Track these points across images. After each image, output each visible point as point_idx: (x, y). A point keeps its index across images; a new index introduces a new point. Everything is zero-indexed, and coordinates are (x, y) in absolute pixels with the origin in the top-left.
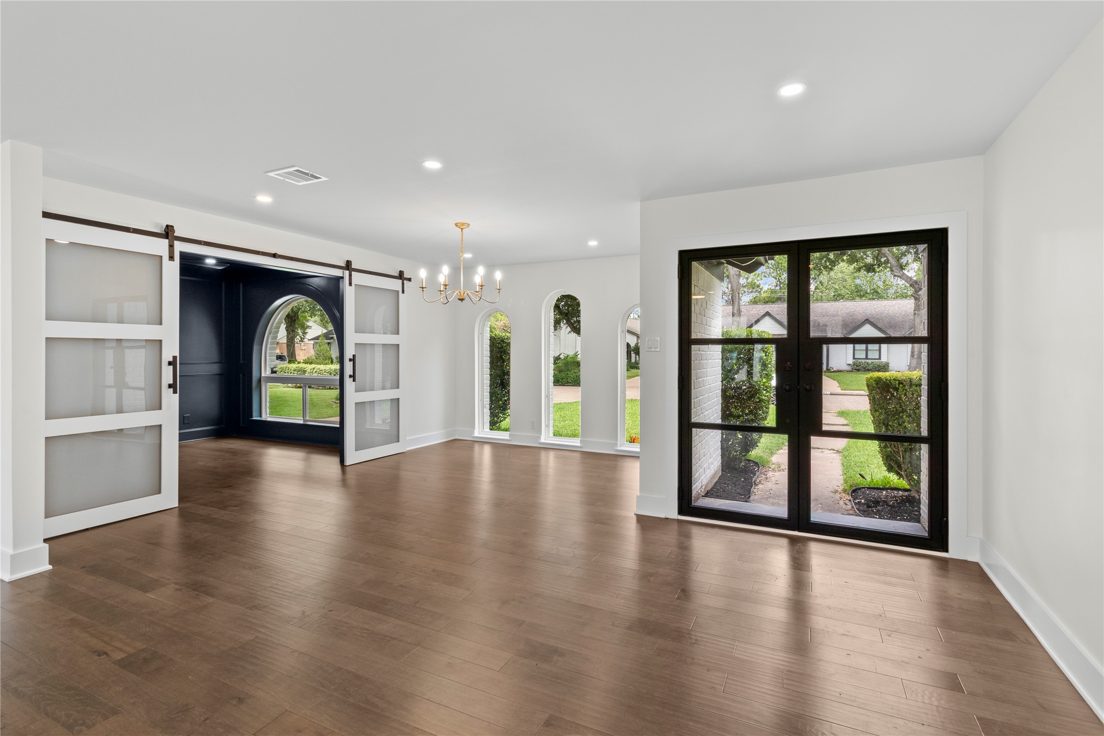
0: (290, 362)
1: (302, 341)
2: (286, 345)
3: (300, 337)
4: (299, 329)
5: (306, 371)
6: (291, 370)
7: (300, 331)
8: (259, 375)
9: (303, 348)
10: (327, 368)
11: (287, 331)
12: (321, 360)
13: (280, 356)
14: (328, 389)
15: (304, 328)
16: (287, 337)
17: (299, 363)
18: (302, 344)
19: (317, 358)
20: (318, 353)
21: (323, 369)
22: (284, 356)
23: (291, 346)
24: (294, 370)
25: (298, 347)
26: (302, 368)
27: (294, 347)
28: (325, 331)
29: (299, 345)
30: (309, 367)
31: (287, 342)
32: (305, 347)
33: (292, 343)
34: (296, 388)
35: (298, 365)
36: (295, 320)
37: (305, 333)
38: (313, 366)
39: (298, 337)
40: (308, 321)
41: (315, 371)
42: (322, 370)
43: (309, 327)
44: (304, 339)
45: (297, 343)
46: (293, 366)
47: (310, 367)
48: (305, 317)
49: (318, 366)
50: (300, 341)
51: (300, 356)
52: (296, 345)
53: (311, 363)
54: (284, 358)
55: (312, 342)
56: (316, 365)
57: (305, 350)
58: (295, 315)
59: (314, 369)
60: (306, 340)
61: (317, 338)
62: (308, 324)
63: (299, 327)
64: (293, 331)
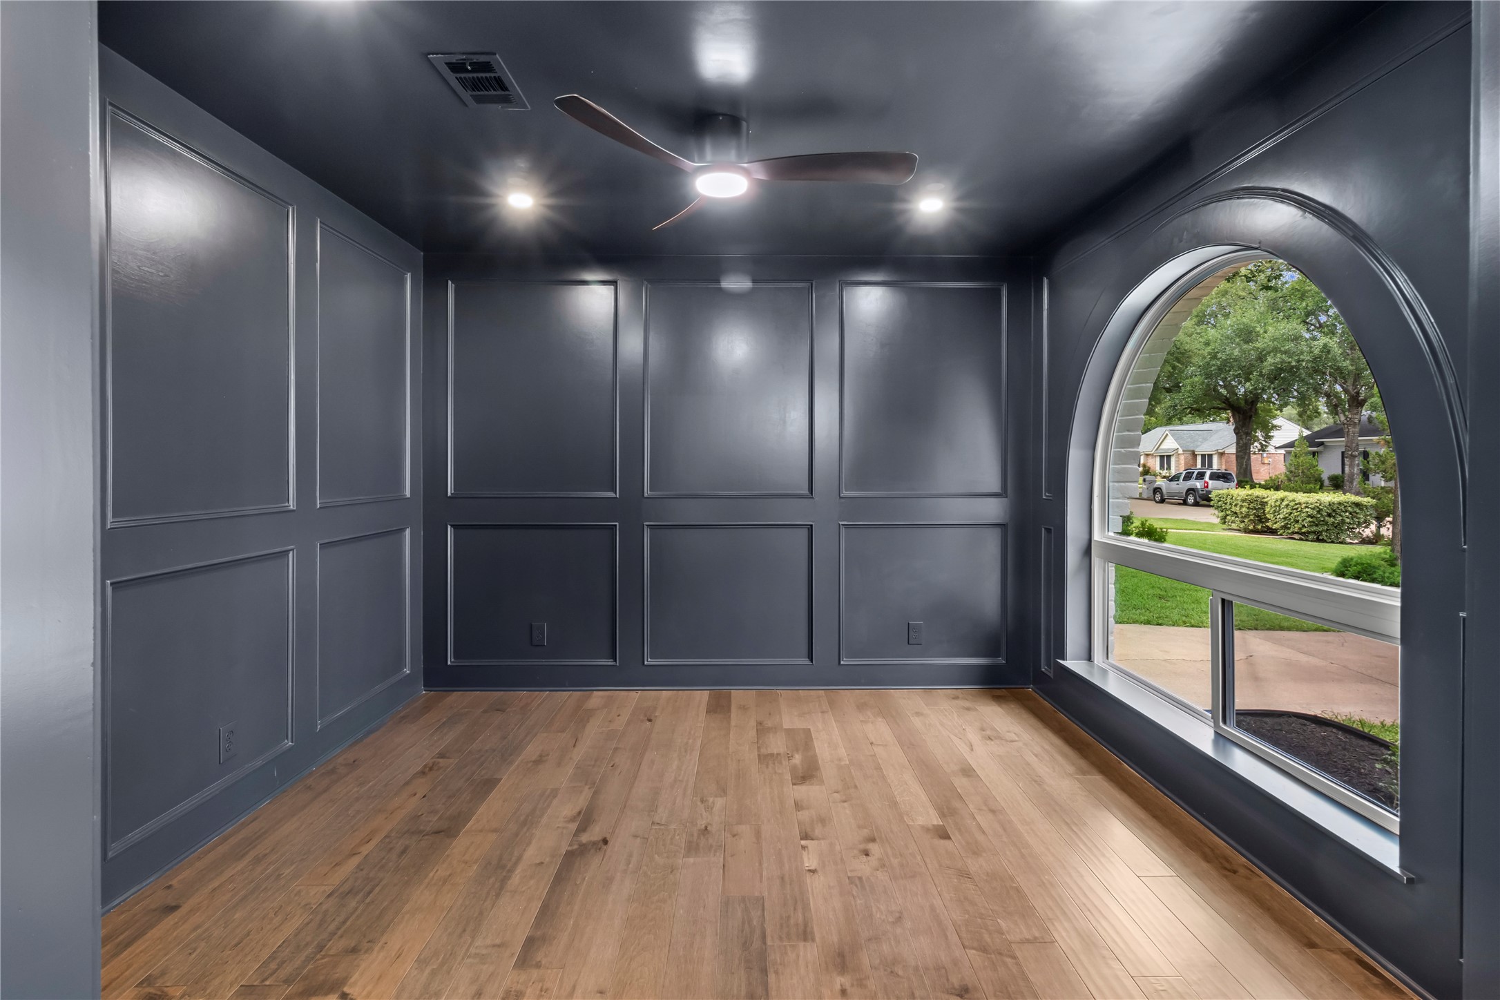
0: (1240, 484)
1: (1264, 451)
2: (1235, 456)
3: (1261, 444)
4: (1258, 431)
5: (1266, 502)
6: (1236, 500)
7: (1259, 434)
8: (1086, 537)
9: (1266, 462)
10: (1311, 500)
11: (1236, 434)
12: (1299, 482)
13: (1224, 474)
14: (1311, 541)
15: (1267, 429)
16: (1238, 443)
17: (1253, 487)
18: (1265, 455)
19: (1289, 480)
20: (1293, 469)
21: (1303, 500)
22: (1230, 474)
23: (1244, 458)
24: (1243, 501)
25: (1257, 459)
26: (1257, 497)
27: (1249, 459)
28: (1306, 433)
29: (1259, 456)
30: (1272, 496)
31: (1237, 452)
32: (1270, 460)
33: (1245, 454)
34: (1246, 532)
35: (1250, 492)
36: (1251, 417)
37: (1268, 438)
38: (1281, 494)
39: (1256, 444)
40: (1274, 417)
41: (1284, 503)
42: (1300, 504)
43: (1274, 427)
44: (1266, 446)
45: (1255, 453)
46: (1240, 493)
47: (1275, 497)
48: (1270, 411)
49: (1292, 495)
50: (1259, 450)
51: (1261, 473)
52: (1253, 457)
53: (1277, 488)
54: (1229, 477)
55: (1283, 451)
56: (1287, 493)
57: (1269, 464)
58: (1251, 409)
59: (1282, 500)
60: (1271, 449)
61: (1291, 445)
62: (1275, 422)
63: (1258, 428)
64: (1248, 434)
